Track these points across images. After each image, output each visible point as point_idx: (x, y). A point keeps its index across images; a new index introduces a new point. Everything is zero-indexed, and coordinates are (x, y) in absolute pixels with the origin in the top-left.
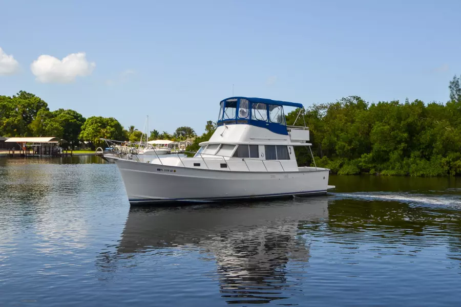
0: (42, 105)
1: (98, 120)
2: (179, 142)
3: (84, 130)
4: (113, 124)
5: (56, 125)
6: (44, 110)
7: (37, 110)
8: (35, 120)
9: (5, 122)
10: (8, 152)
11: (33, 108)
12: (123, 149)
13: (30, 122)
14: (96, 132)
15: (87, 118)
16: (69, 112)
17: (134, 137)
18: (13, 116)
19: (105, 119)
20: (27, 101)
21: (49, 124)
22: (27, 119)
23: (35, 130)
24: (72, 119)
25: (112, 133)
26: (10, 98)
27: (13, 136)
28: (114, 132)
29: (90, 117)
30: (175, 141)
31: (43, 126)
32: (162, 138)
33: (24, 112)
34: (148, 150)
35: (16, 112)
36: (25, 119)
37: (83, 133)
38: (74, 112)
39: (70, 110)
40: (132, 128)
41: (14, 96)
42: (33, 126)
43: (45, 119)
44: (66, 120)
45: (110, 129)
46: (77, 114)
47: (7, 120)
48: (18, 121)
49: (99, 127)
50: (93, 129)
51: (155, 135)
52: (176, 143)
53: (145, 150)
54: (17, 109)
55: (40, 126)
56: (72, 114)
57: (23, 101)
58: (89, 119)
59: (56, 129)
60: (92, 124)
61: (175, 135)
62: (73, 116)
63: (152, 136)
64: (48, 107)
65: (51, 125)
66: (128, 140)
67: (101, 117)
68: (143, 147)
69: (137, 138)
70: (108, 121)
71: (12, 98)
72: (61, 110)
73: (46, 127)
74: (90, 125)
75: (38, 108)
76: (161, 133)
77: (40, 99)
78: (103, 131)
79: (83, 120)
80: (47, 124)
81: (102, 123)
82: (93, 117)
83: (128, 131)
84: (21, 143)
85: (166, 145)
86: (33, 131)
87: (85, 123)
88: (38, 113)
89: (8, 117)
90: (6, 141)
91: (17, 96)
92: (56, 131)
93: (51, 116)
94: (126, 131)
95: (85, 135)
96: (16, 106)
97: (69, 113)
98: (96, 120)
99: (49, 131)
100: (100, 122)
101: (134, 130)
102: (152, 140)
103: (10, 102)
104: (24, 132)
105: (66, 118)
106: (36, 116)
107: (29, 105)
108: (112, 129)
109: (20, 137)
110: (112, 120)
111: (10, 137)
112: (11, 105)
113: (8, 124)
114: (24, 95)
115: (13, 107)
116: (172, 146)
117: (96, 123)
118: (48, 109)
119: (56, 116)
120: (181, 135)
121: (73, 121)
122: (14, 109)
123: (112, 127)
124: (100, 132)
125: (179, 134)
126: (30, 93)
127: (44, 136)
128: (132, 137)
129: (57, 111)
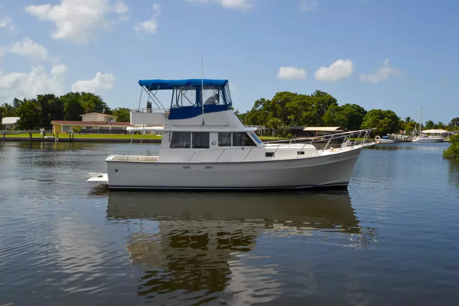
0: (332, 101)
1: (377, 112)
2: (453, 131)
3: (365, 121)
4: (390, 115)
5: (343, 117)
6: (334, 105)
7: (329, 105)
8: (327, 113)
9: (304, 115)
10: (305, 138)
11: (325, 104)
12: (398, 137)
13: (323, 115)
14: (375, 122)
15: (368, 111)
16: (354, 106)
17: (410, 127)
18: (311, 110)
19: (384, 111)
20: (321, 98)
21: (338, 116)
22: (321, 113)
23: (326, 121)
24: (356, 112)
25: (389, 123)
26: (308, 96)
27: (310, 126)
28: (391, 122)
29: (371, 110)
30: (449, 130)
31: (332, 117)
32: (436, 127)
33: (319, 107)
34: (421, 139)
35: (313, 107)
36: (318, 112)
37: (364, 124)
38: (358, 106)
39: (354, 105)
40: (408, 119)
41: (312, 95)
42: (325, 118)
43: (334, 112)
44: (351, 113)
45: (387, 120)
46: (360, 108)
47: (306, 113)
48: (314, 114)
49: (378, 118)
50: (373, 120)
51: (431, 125)
52: (450, 132)
53: (418, 139)
54: (313, 105)
55: (331, 118)
56: (356, 108)
57: (319, 99)
58: (370, 111)
59: (342, 120)
60: (372, 115)
61: (450, 125)
62: (357, 109)
63: (427, 126)
64: (337, 102)
65: (339, 118)
66: (403, 129)
67: (380, 110)
68: (417, 135)
69: (412, 127)
70: (386, 113)
71: (310, 96)
72: (348, 105)
73: (334, 118)
74: (370, 117)
75: (329, 103)
76: (436, 123)
77: (331, 97)
78: (382, 121)
79: (365, 112)
80: (335, 116)
81: (380, 115)
82: (373, 110)
83: (405, 121)
84: (315, 132)
85: (440, 134)
86: (324, 121)
87: (366, 115)
88: (329, 107)
89: (307, 112)
90: (304, 130)
91: (314, 95)
92: (342, 122)
93: (339, 110)
94: (403, 122)
95: (366, 125)
96: (313, 103)
97: (353, 108)
98: (375, 112)
99: (337, 122)
100: (378, 114)
101: (410, 120)
102: (426, 129)
103: (309, 100)
104: (318, 123)
105: (350, 111)
106: (327, 110)
107: (323, 102)
108: (389, 120)
109: (315, 126)
110: (389, 112)
111: (307, 126)
112: (309, 101)
113: (306, 116)
114: (319, 93)
115: (310, 103)
116: (445, 135)
117: (376, 115)
118: (337, 104)
119: (343, 109)
120: (456, 125)
121: (356, 113)
122: (311, 105)
123: (389, 118)
124: (378, 122)
125: (454, 124)
126: (324, 92)
127: (333, 126)
128: (408, 126)
129: (344, 106)
